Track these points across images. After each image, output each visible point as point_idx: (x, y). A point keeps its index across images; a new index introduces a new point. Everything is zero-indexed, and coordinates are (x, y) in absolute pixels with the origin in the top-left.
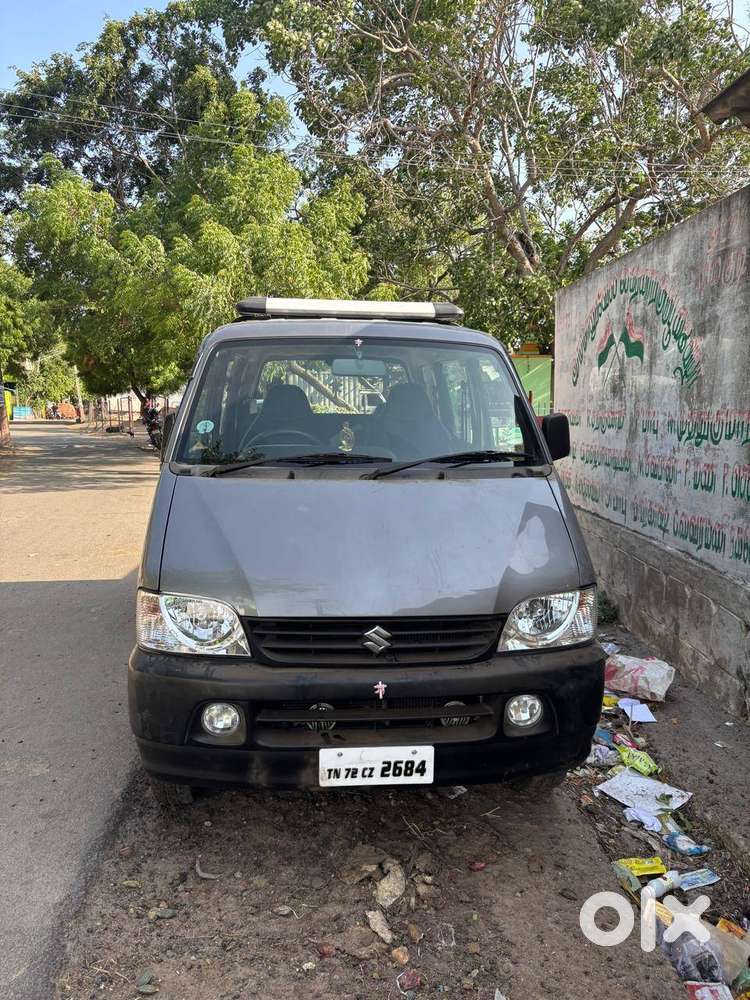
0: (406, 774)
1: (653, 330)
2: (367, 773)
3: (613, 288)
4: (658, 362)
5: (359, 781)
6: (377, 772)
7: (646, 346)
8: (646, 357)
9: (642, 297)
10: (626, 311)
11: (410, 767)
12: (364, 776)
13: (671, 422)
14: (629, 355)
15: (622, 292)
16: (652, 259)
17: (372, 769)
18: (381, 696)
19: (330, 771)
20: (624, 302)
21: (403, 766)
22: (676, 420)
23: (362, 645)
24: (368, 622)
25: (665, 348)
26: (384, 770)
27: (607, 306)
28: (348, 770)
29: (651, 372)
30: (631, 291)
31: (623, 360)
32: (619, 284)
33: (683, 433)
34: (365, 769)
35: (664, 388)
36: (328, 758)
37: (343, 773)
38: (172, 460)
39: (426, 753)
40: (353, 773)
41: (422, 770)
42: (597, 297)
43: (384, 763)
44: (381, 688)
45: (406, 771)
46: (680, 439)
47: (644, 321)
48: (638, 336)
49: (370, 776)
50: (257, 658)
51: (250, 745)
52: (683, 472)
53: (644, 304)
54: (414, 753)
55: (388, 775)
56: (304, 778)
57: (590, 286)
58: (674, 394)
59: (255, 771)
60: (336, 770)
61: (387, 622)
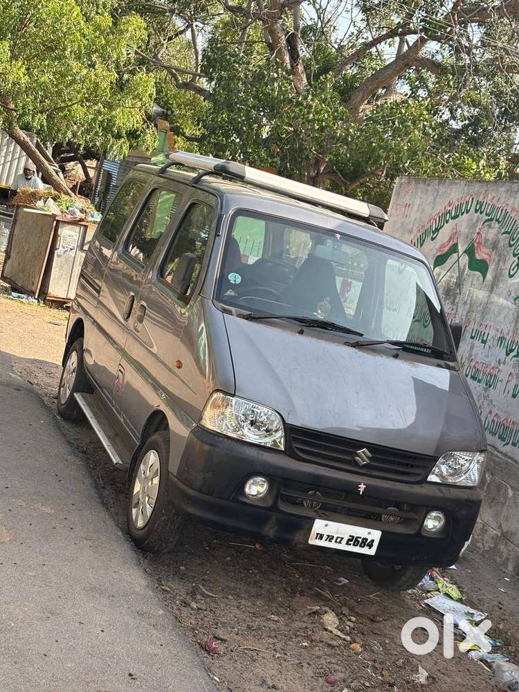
0: (361, 546)
1: (502, 258)
2: (339, 540)
3: (467, 203)
4: (501, 285)
5: (332, 545)
6: (344, 541)
7: (491, 267)
8: (489, 276)
9: (497, 225)
10: (477, 230)
11: (365, 543)
12: (336, 542)
13: (502, 339)
14: (471, 268)
15: (476, 211)
16: (515, 198)
17: (342, 538)
18: (361, 493)
19: (318, 534)
20: (477, 221)
21: (360, 540)
22: (508, 338)
23: (353, 458)
24: (361, 444)
25: (511, 276)
26: (349, 540)
27: (456, 217)
28: (329, 536)
29: (491, 291)
30: (487, 215)
31: (464, 270)
32: (475, 202)
33: (512, 351)
34: (338, 538)
35: (502, 308)
36: (319, 526)
37: (325, 537)
38: (213, 298)
39: (375, 535)
40: (330, 538)
41: (370, 546)
42: (446, 203)
43: (350, 536)
44: (362, 487)
45: (361, 544)
46: (507, 355)
47: (495, 246)
48: (485, 257)
49: (340, 542)
50: (289, 452)
51: (274, 508)
52: (504, 383)
53: (498, 232)
54: (369, 533)
55: (350, 545)
56: (298, 537)
57: (442, 189)
58: (510, 316)
59: (269, 526)
60: (321, 535)
61: (371, 447)
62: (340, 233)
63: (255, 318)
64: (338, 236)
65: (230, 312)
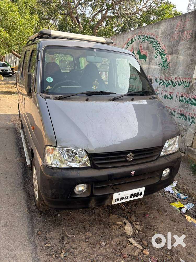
0: (136, 197)
1: (151, 52)
2: (126, 198)
3: (135, 37)
4: (152, 61)
5: (124, 201)
7: (148, 56)
8: (147, 60)
9: (147, 41)
10: (140, 45)
11: (138, 194)
13: (156, 79)
14: (140, 58)
15: (138, 39)
16: (152, 30)
17: (128, 197)
18: (133, 175)
19: (116, 199)
20: (139, 42)
21: (136, 194)
22: (159, 79)
23: (126, 159)
25: (156, 57)
26: (131, 196)
27: (132, 43)
28: (121, 198)
29: (149, 64)
30: (142, 39)
31: (138, 60)
32: (137, 36)
33: (161, 83)
34: (125, 197)
35: (154, 69)
36: (116, 196)
38: (40, 93)
39: (142, 190)
40: (122, 199)
41: (141, 194)
42: (127, 40)
43: (131, 194)
44: (133, 172)
46: (160, 84)
47: (147, 49)
48: (144, 53)
49: (127, 199)
50: (94, 167)
51: (92, 195)
52: (160, 94)
53: (148, 44)
54: (140, 190)
55: (132, 198)
56: (107, 202)
57: (125, 36)
58: (158, 71)
59: (92, 203)
60: (118, 199)
61: (134, 152)
62: (96, 49)
63: (63, 98)
64: (95, 50)
65: (49, 98)
